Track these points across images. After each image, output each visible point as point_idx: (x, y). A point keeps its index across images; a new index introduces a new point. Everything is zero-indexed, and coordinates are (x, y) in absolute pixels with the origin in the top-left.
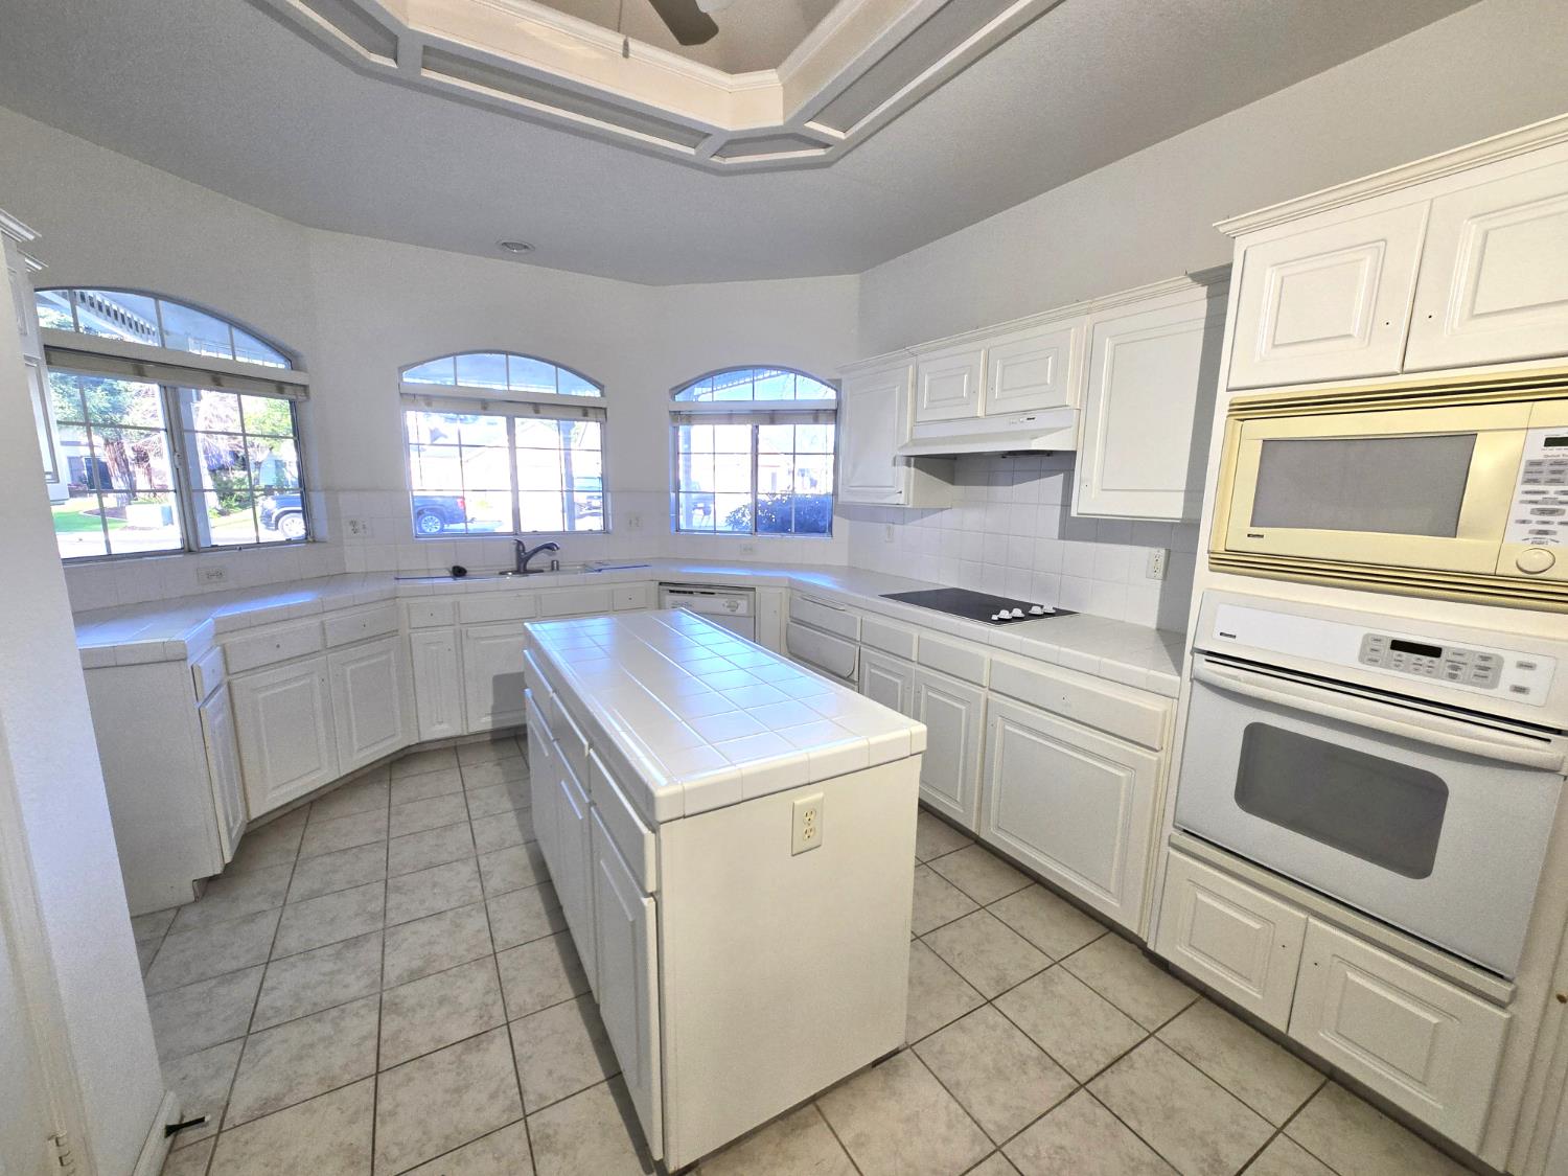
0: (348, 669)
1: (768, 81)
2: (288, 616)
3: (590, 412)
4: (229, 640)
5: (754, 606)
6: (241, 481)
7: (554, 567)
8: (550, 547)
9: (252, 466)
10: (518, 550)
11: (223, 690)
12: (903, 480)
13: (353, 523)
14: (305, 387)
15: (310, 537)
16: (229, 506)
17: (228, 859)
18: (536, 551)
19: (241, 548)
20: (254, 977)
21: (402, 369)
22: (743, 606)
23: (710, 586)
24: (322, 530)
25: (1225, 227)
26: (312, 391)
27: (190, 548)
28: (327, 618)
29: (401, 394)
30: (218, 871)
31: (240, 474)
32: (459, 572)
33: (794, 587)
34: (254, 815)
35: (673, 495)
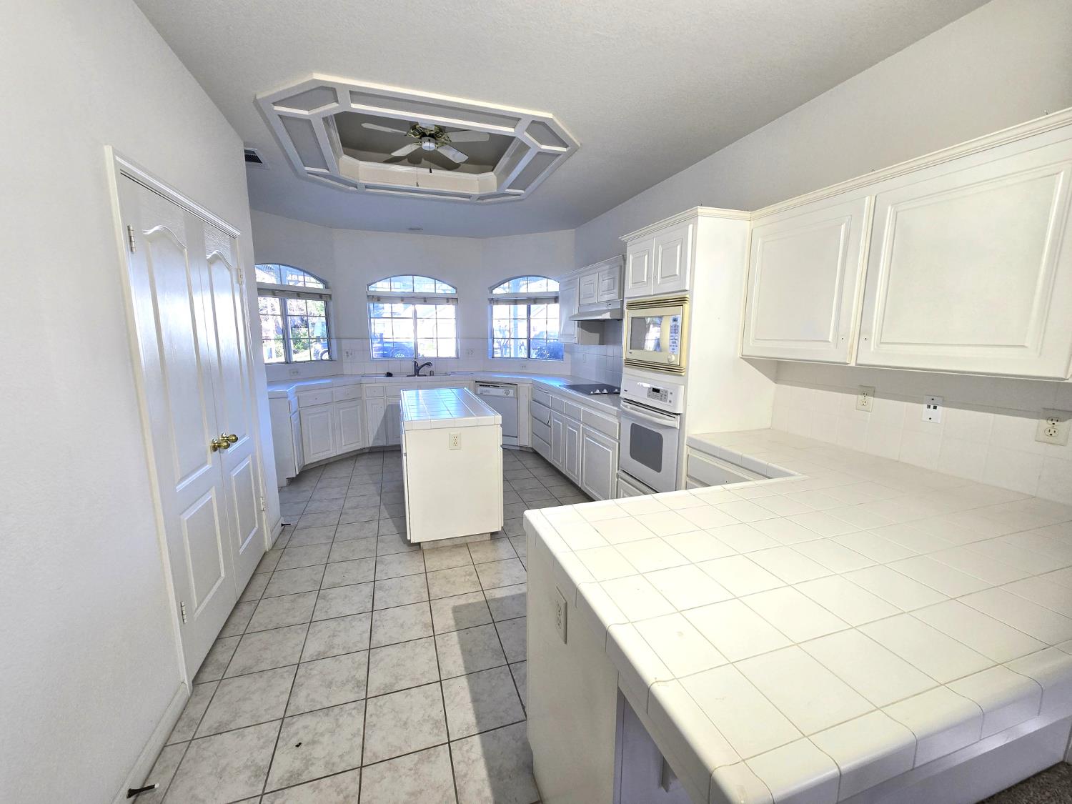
0: (341, 411)
1: (491, 177)
2: (320, 387)
3: (450, 300)
4: (301, 394)
5: (517, 392)
6: (305, 335)
7: (432, 374)
8: (428, 364)
9: (310, 325)
10: (415, 365)
11: (298, 412)
12: (576, 332)
13: (347, 353)
14: (330, 295)
15: (331, 359)
16: (299, 348)
17: (298, 473)
18: (423, 366)
19: (305, 362)
20: (305, 503)
21: (368, 285)
22: (512, 393)
23: (497, 383)
24: (335, 356)
25: (624, 238)
26: (332, 297)
27: (288, 362)
28: (334, 389)
29: (368, 296)
30: (294, 476)
31: (304, 330)
32: (389, 375)
33: (534, 383)
34: (306, 463)
35: (490, 340)
